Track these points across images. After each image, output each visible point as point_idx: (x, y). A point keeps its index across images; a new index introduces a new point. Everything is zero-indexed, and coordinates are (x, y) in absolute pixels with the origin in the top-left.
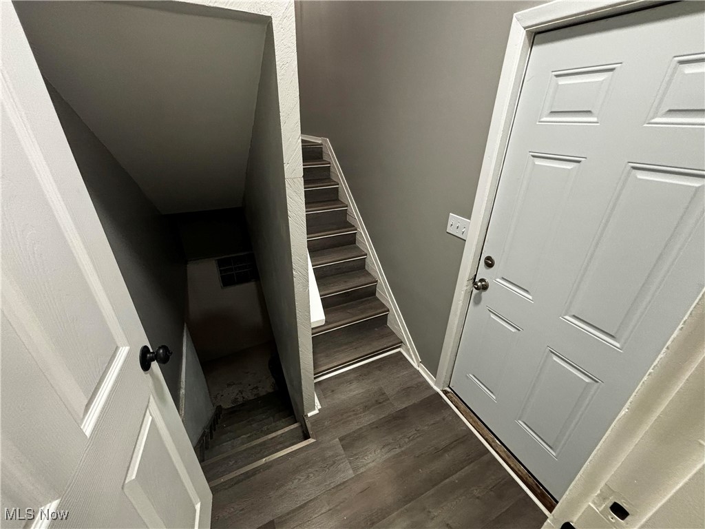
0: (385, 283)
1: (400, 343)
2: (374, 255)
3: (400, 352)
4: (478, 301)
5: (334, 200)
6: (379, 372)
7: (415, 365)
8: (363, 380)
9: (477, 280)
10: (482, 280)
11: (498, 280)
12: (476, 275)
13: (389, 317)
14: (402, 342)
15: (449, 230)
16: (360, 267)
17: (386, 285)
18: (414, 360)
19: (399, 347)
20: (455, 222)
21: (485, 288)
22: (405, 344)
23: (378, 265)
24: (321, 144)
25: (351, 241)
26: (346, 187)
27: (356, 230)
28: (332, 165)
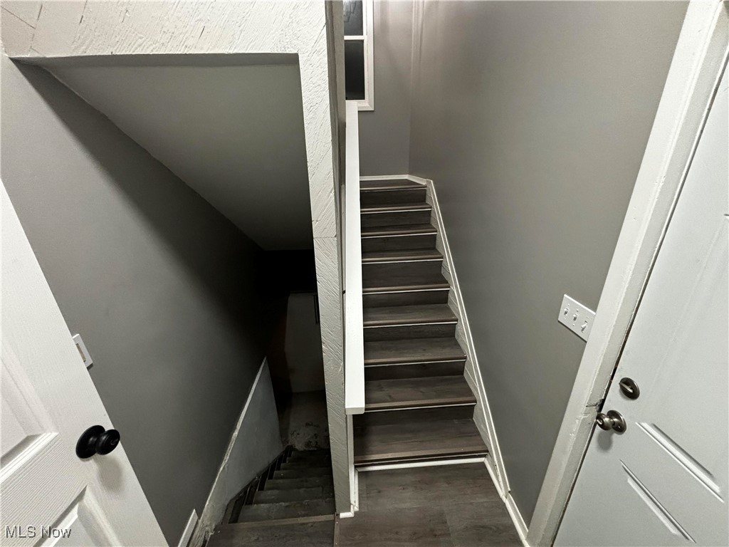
0: (475, 363)
1: (485, 452)
2: (465, 324)
3: (483, 464)
4: (605, 445)
5: (429, 249)
6: (447, 485)
7: (502, 493)
8: (422, 489)
9: (604, 411)
10: (613, 414)
11: (645, 425)
12: (603, 401)
13: (476, 410)
14: (487, 451)
15: (562, 318)
16: (448, 334)
17: (475, 367)
18: (501, 485)
19: (485, 456)
20: (571, 310)
21: (620, 428)
22: (492, 457)
23: (469, 337)
24: (426, 187)
25: (442, 299)
26: (443, 235)
27: (449, 287)
28: (432, 209)
